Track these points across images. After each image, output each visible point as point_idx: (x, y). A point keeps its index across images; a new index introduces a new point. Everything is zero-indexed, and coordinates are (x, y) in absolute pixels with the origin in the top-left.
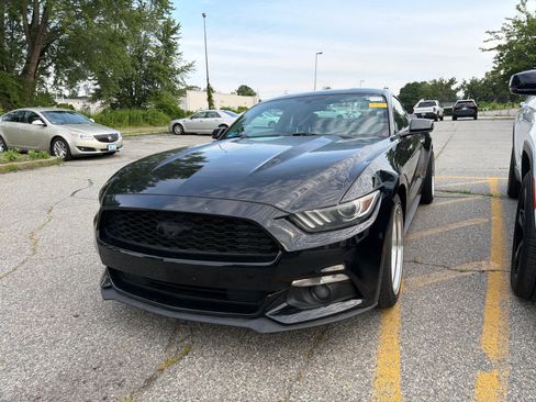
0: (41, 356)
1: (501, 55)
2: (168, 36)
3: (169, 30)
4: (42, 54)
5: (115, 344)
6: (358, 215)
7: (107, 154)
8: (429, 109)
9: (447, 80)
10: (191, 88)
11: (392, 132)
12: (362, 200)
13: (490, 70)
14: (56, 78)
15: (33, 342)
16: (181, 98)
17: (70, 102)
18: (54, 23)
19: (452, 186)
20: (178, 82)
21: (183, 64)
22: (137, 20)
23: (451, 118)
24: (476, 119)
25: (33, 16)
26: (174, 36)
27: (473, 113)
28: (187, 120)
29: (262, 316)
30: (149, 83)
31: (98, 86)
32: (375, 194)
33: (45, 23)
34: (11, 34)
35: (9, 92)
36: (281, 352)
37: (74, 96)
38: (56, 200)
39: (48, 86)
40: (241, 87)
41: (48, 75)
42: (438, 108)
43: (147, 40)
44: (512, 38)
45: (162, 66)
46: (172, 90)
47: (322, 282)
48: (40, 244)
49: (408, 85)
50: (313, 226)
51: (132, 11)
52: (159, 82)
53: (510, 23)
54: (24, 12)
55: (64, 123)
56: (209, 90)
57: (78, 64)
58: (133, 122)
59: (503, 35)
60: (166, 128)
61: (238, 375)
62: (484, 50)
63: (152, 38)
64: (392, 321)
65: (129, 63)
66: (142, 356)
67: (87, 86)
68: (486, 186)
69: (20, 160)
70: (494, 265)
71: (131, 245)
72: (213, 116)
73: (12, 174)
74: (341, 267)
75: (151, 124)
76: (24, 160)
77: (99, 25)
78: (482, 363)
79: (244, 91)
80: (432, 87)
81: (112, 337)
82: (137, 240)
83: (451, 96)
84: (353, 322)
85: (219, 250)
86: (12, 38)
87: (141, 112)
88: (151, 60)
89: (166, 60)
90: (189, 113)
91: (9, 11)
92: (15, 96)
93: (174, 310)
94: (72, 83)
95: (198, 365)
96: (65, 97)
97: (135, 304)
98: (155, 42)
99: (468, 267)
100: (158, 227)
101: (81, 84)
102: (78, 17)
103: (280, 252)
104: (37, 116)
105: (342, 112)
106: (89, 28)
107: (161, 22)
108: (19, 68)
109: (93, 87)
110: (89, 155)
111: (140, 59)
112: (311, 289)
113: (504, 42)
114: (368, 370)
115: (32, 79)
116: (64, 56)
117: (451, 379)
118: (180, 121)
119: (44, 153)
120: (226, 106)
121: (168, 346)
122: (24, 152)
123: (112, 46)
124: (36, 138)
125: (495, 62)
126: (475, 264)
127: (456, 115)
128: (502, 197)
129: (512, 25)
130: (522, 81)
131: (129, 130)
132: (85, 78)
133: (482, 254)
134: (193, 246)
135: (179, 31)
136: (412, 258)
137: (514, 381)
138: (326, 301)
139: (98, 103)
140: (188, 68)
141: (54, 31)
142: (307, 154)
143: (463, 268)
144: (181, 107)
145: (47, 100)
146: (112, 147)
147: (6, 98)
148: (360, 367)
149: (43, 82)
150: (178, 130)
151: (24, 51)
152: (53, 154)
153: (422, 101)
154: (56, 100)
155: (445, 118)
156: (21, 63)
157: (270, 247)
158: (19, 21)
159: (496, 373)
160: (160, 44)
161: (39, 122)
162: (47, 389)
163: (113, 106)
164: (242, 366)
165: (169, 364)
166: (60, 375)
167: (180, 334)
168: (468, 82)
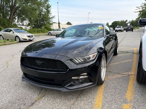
0: (5, 96)
1: (140, 13)
2: (48, 9)
3: (48, 7)
4: (14, 13)
5: (25, 93)
6: (91, 59)
7: (30, 41)
8: (119, 29)
9: (125, 20)
10: (54, 23)
11: (104, 36)
12: (92, 55)
13: (137, 18)
14: (18, 20)
15: (3, 92)
16: (51, 25)
17: (22, 26)
18: (17, 5)
19: (123, 50)
20: (51, 21)
21: (52, 16)
22: (40, 4)
23: (126, 31)
24: (133, 31)
25: (12, 3)
26: (50, 9)
27: (132, 30)
28: (53, 31)
29: (64, 87)
30: (42, 21)
31: (29, 22)
32: (96, 53)
33: (15, 5)
34: (6, 8)
35: (5, 24)
36: (70, 97)
37: (23, 25)
38: (15, 53)
39: (16, 22)
40: (68, 22)
41: (16, 19)
42: (122, 28)
43: (42, 10)
44: (143, 9)
45: (46, 17)
46: (49, 23)
47: (80, 78)
48: (9, 65)
49: (114, 22)
50: (78, 62)
51: (38, 2)
52: (45, 21)
53: (143, 4)
54: (9, 2)
55: (19, 32)
56: (59, 23)
57: (24, 16)
58: (38, 32)
59: (141, 8)
60: (47, 34)
61: (57, 103)
62: (135, 12)
63: (44, 9)
64: (102, 89)
65: (37, 16)
66: (32, 97)
67: (26, 22)
68: (133, 51)
69: (7, 42)
70: (132, 73)
71: (29, 66)
72: (59, 30)
73: (5, 46)
74: (86, 74)
75: (43, 32)
76: (8, 42)
77: (29, 6)
78: (125, 102)
79: (69, 23)
80: (120, 22)
81: (24, 91)
82: (30, 65)
83: (126, 25)
84: (90, 89)
85: (52, 68)
86: (6, 9)
87: (40, 29)
88: (43, 15)
89: (47, 15)
90: (53, 29)
91: (5, 2)
92: (7, 25)
93: (40, 85)
94: (22, 21)
95: (46, 100)
96: (20, 25)
97: (30, 82)
98: (44, 10)
99: (125, 73)
100: (36, 62)
101: (25, 22)
102: (23, 3)
103: (68, 70)
104: (12, 30)
105: (95, 29)
106: (27, 6)
107: (46, 5)
108: (8, 17)
109: (28, 22)
110: (25, 41)
111: (40, 15)
112: (78, 80)
113: (141, 10)
114: (93, 102)
115: (11, 20)
116: (20, 14)
117: (116, 106)
118: (51, 32)
119: (13, 40)
120: (63, 28)
121: (39, 94)
122: (8, 40)
123: (33, 12)
124: (11, 36)
125: (138, 16)
126: (127, 73)
127: (127, 30)
128: (137, 54)
129: (143, 5)
130: (142, 21)
131: (37, 34)
132: (25, 20)
133: (130, 70)
134: (45, 67)
135: (51, 7)
136: (110, 71)
137: (134, 107)
138: (82, 83)
139: (29, 27)
140: (53, 17)
141: (17, 7)
142: (79, 42)
143: (124, 74)
144: (51, 28)
145: (15, 26)
146: (31, 39)
147: (4, 25)
148: (91, 102)
149: (14, 21)
150: (50, 34)
151: (9, 13)
152: (16, 40)
153: (118, 26)
154: (18, 26)
155: (124, 31)
156: (8, 16)
157: (66, 68)
158: (8, 5)
159: (129, 104)
160: (46, 11)
161: (12, 32)
162: (5, 105)
163: (33, 28)
164: (58, 100)
165: (39, 99)
166: (9, 101)
167: (43, 91)
168: (131, 21)
